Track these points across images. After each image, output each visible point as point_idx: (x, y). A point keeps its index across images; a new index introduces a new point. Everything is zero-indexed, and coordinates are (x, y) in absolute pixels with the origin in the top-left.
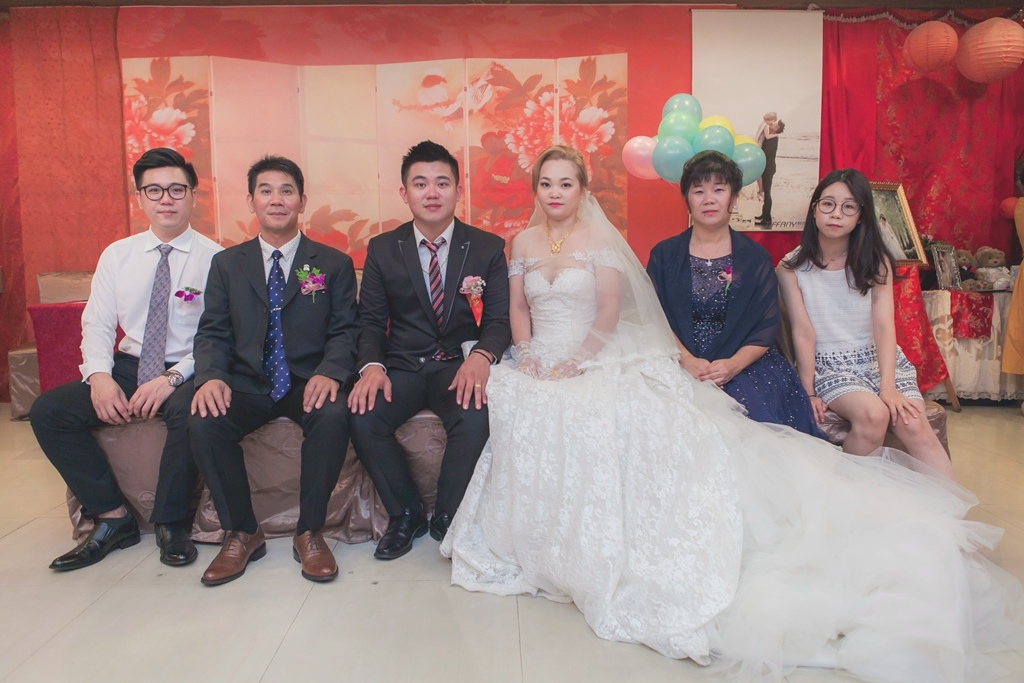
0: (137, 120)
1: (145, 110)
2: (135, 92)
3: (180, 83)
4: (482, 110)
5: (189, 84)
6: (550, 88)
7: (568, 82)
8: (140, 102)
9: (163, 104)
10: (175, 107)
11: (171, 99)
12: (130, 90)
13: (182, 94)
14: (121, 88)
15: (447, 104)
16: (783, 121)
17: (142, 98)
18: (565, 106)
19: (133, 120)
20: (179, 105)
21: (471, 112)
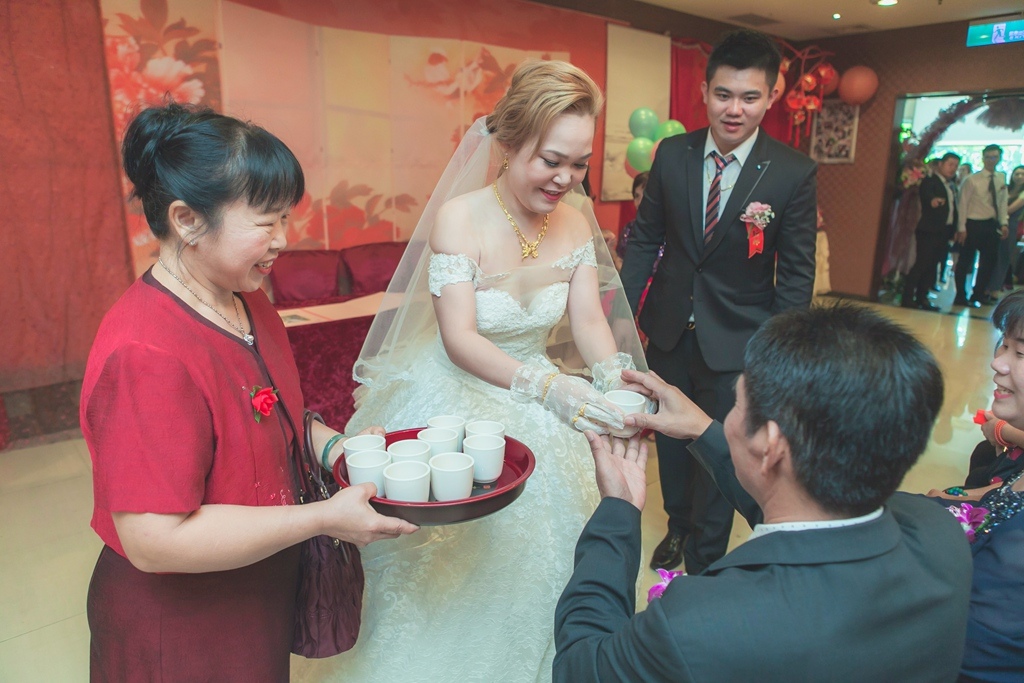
0: (127, 70)
1: (137, 58)
2: (121, 32)
3: (180, 28)
4: (474, 92)
5: (193, 31)
8: (130, 46)
9: (159, 53)
10: (178, 56)
11: (170, 46)
12: (113, 29)
13: (184, 43)
14: (100, 23)
17: (132, 41)
19: (121, 69)
20: (183, 54)
21: (466, 93)
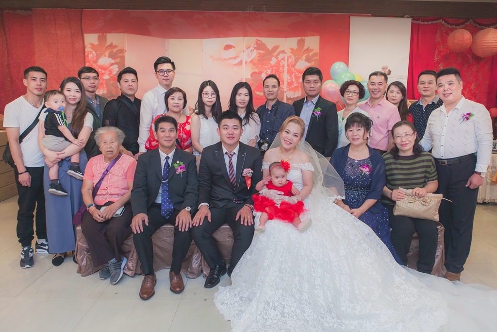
0: (91, 63)
1: (95, 58)
2: (90, 50)
3: (111, 46)
4: (251, 62)
5: (116, 47)
6: (283, 52)
7: (292, 49)
8: (93, 54)
9: (103, 56)
10: (109, 57)
11: (107, 53)
12: (88, 49)
13: (112, 51)
14: (84, 48)
15: (235, 58)
16: (391, 70)
17: (94, 52)
18: (290, 60)
19: (90, 63)
20: (111, 56)
21: (246, 62)
